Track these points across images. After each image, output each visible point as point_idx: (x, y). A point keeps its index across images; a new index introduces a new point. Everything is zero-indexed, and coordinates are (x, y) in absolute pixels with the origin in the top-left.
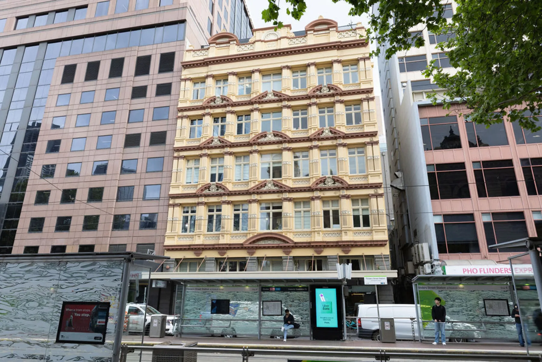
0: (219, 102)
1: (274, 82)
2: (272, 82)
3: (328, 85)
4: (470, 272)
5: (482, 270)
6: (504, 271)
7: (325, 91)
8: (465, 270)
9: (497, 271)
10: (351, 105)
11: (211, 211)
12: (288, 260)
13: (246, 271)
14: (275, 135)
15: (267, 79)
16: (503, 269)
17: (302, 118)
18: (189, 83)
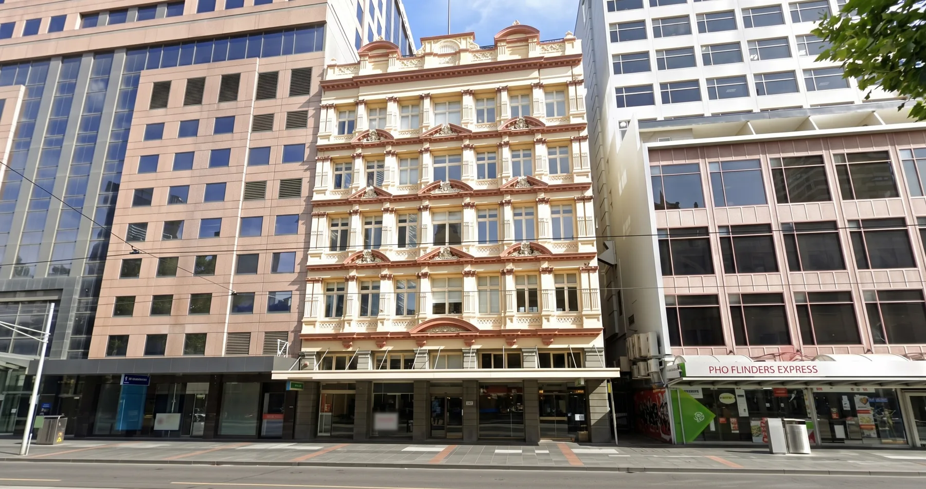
0: (373, 140)
1: (449, 113)
2: (447, 113)
3: (525, 117)
4: (718, 371)
5: (736, 368)
6: (763, 371)
7: (522, 127)
8: (712, 369)
9: (755, 370)
10: (556, 148)
11: (364, 288)
12: (471, 355)
13: (414, 368)
14: (452, 186)
15: (441, 110)
16: (763, 368)
17: (488, 164)
18: (331, 112)
